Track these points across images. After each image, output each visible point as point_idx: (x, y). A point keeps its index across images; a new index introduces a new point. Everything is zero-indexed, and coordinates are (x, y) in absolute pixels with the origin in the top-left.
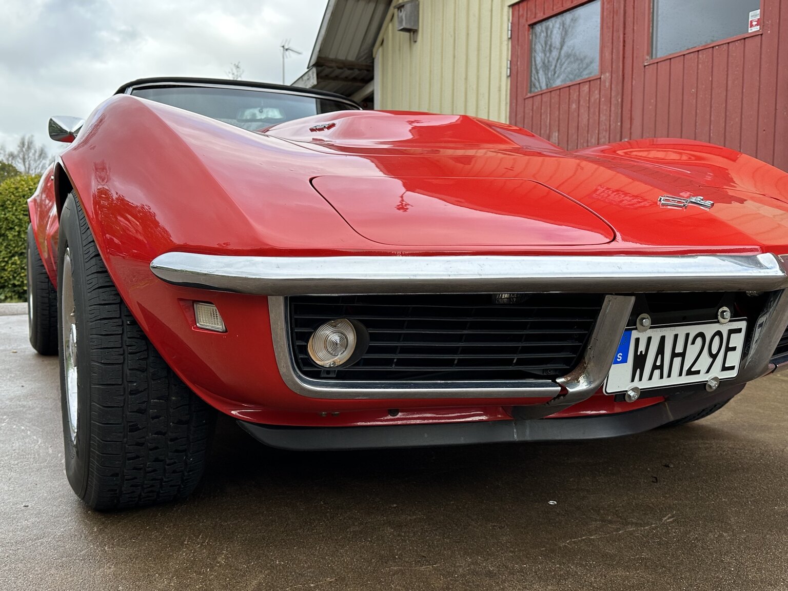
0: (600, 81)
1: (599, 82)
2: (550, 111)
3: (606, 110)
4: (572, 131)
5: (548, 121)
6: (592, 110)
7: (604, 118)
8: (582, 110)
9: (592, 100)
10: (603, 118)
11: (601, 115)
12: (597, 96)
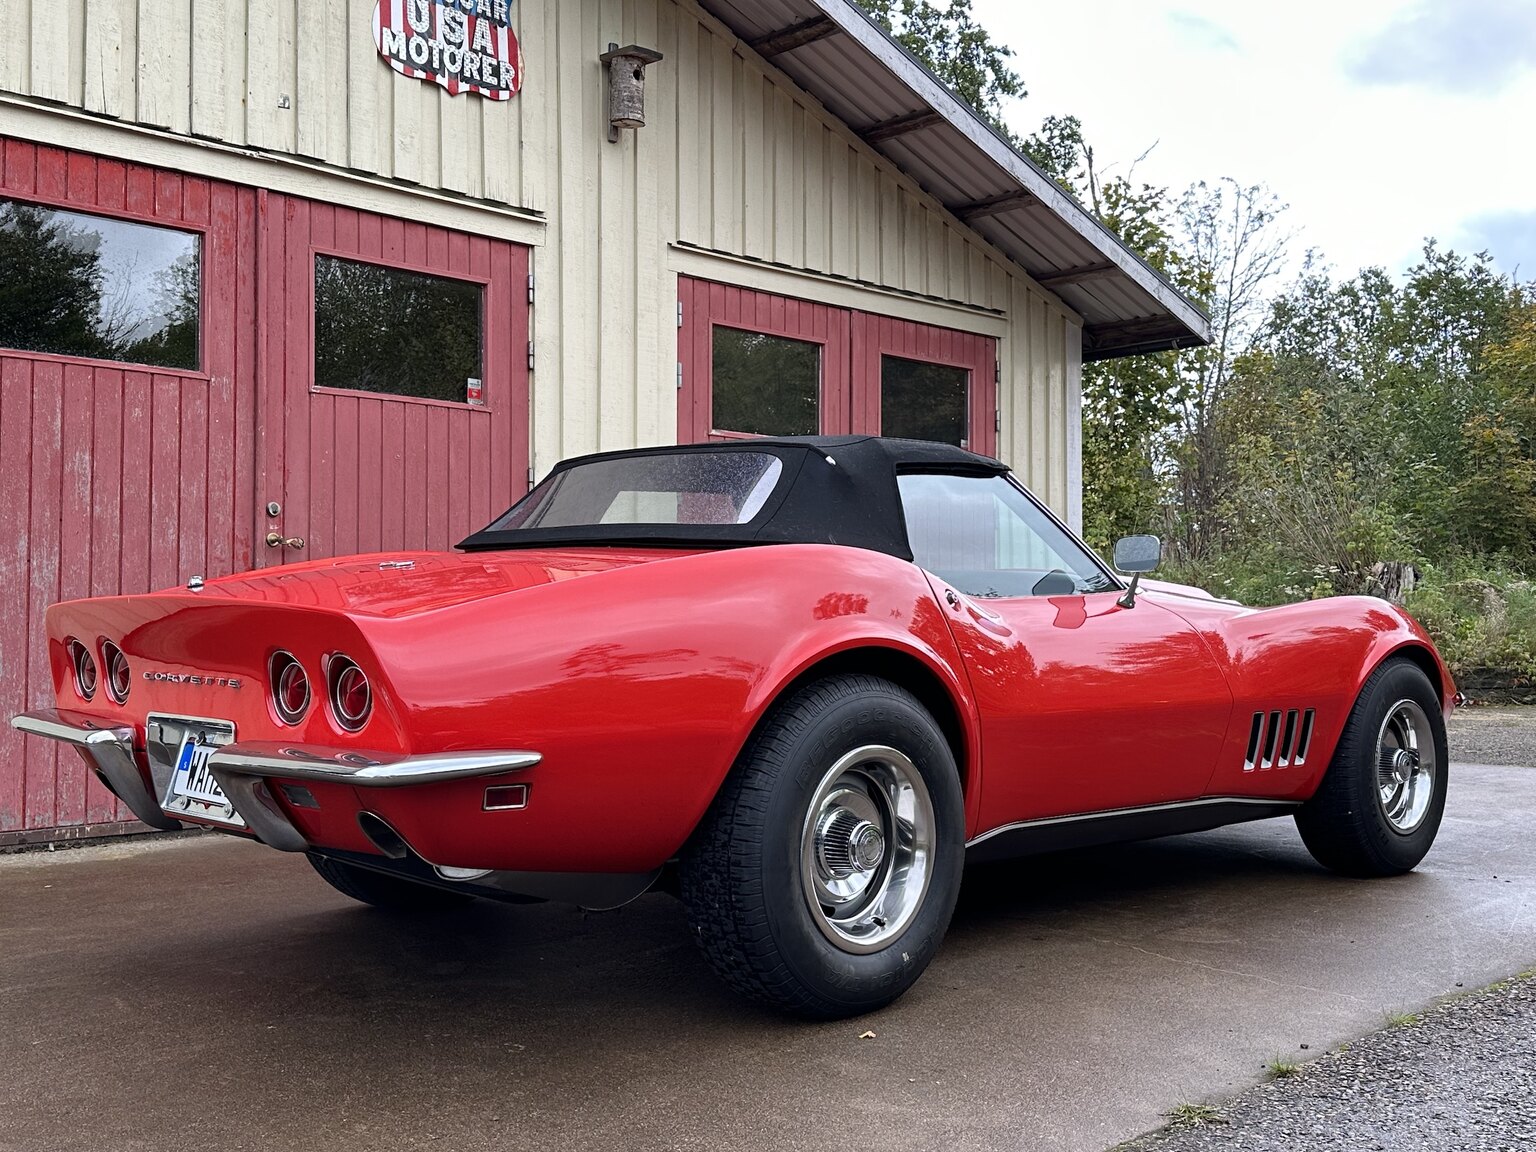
0: (208, 385)
1: (205, 387)
2: (63, 405)
3: (225, 443)
4: (135, 459)
5: (58, 422)
6: (187, 433)
7: (220, 456)
8: (161, 427)
9: (188, 416)
10: (217, 455)
11: (212, 448)
12: (203, 412)
